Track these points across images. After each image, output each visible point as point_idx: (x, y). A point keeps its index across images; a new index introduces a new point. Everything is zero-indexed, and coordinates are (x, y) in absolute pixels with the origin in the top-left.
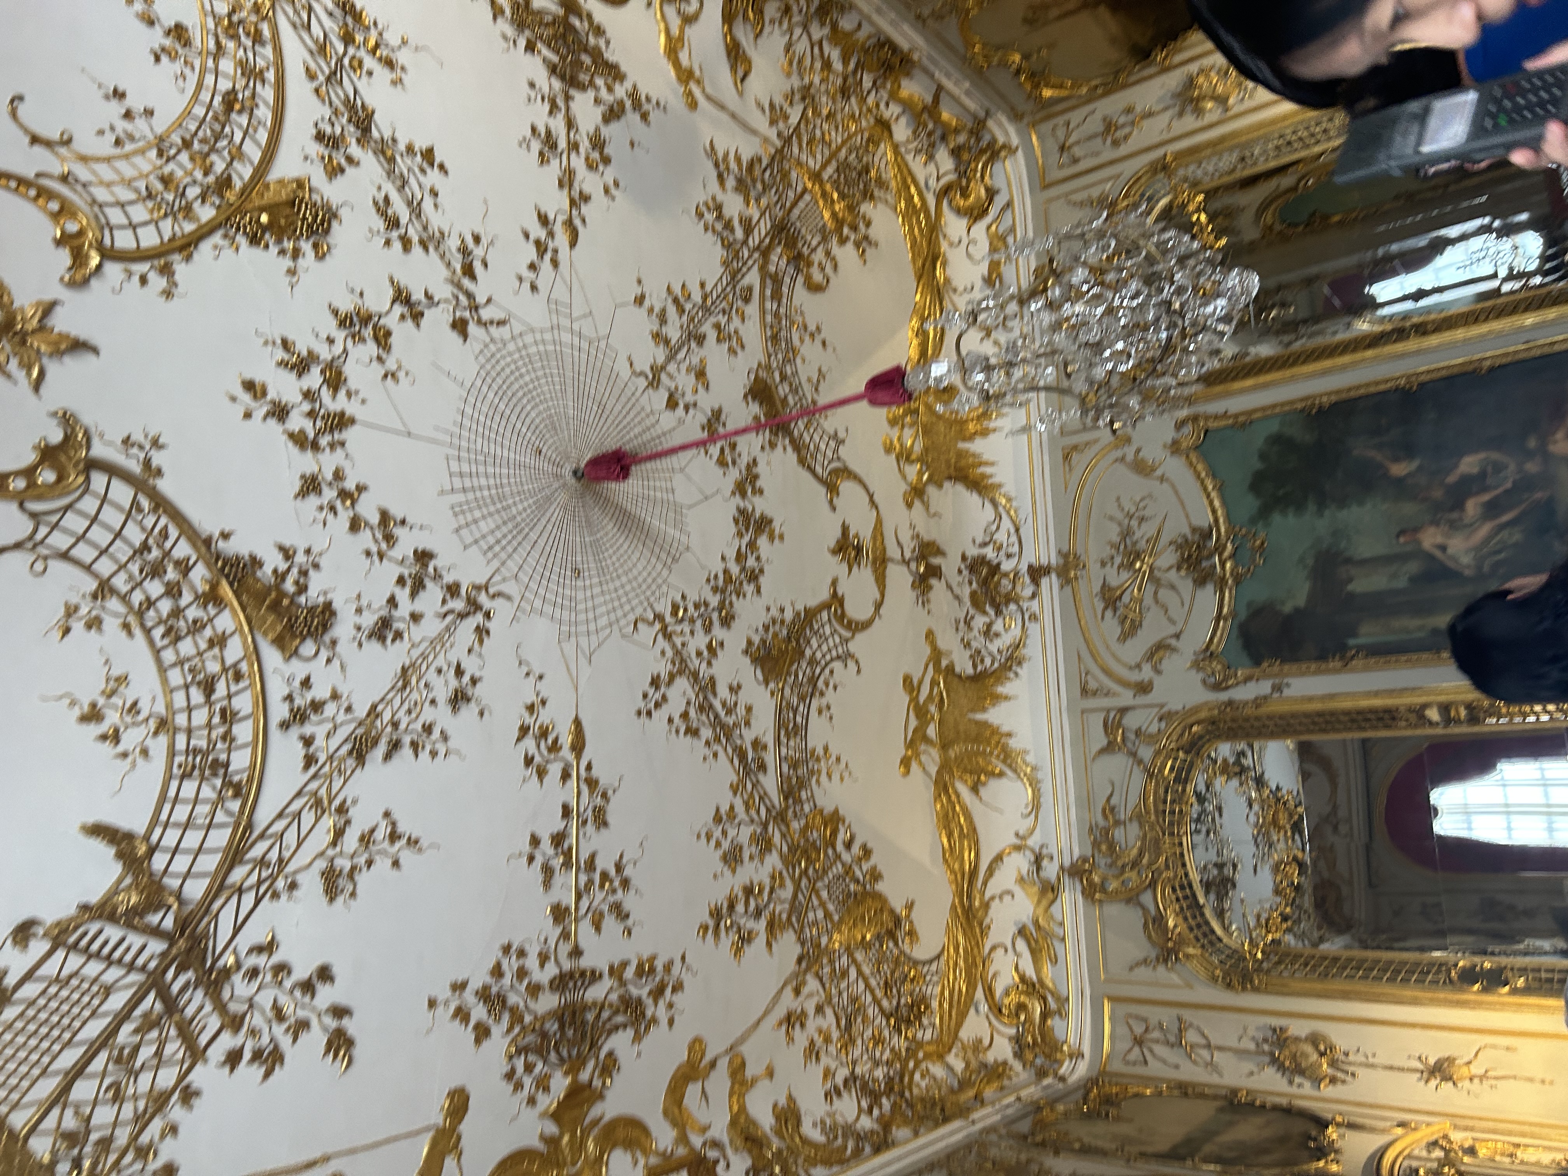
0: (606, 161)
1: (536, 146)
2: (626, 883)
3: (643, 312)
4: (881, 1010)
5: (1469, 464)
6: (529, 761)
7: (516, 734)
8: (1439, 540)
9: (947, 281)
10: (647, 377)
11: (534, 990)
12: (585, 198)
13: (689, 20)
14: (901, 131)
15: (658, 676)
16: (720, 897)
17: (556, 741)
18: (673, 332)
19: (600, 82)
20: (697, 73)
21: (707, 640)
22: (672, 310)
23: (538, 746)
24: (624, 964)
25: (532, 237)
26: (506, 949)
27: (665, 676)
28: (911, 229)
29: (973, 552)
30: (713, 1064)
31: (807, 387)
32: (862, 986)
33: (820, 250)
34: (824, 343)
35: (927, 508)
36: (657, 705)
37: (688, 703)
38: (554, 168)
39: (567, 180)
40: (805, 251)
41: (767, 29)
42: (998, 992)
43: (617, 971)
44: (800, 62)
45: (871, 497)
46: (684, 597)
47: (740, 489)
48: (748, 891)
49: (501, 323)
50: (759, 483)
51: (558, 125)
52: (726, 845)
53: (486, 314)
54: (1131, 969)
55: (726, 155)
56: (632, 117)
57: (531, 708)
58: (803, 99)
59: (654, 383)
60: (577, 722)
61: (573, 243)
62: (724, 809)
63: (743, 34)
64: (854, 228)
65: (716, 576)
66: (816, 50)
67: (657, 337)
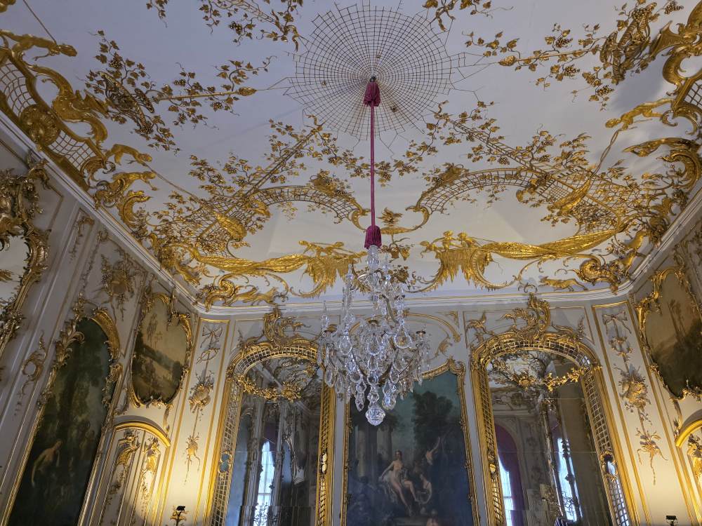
0: (560, 78)
1: (557, 35)
2: (195, 121)
3: (476, 107)
4: (201, 234)
5: (428, 485)
6: (225, 68)
7: (235, 60)
8: (395, 469)
9: (545, 260)
10: (440, 112)
11: (132, 82)
12: (533, 67)
13: (663, 118)
14: (622, 237)
15: (293, 130)
16: (211, 165)
17: (240, 80)
18: (469, 124)
19: (610, 69)
20: (630, 126)
21: (320, 151)
22: (483, 122)
23: (233, 72)
24: (162, 122)
25: (498, 39)
26: (140, 67)
27: (294, 132)
28: (568, 243)
29: (410, 272)
30: (144, 165)
31: (465, 194)
32: (207, 226)
33: (541, 198)
34: (491, 202)
35: (423, 252)
36: (279, 130)
37: (286, 145)
38: (546, 47)
39: (540, 55)
40: (538, 190)
41: (669, 164)
42: (230, 279)
43: (157, 119)
44: (653, 183)
45: (420, 226)
46: (335, 139)
47: (399, 164)
48: (219, 177)
49: (442, 27)
50: (405, 173)
51: (574, 46)
52: (233, 166)
53: (444, 16)
54: (239, 331)
55: (583, 146)
56: (592, 90)
57: (249, 66)
58: (630, 186)
59: (438, 116)
60: (254, 91)
61: (501, 63)
62: (248, 164)
63: (663, 151)
64: (559, 214)
65: (351, 155)
66: (661, 191)
67: (464, 115)
